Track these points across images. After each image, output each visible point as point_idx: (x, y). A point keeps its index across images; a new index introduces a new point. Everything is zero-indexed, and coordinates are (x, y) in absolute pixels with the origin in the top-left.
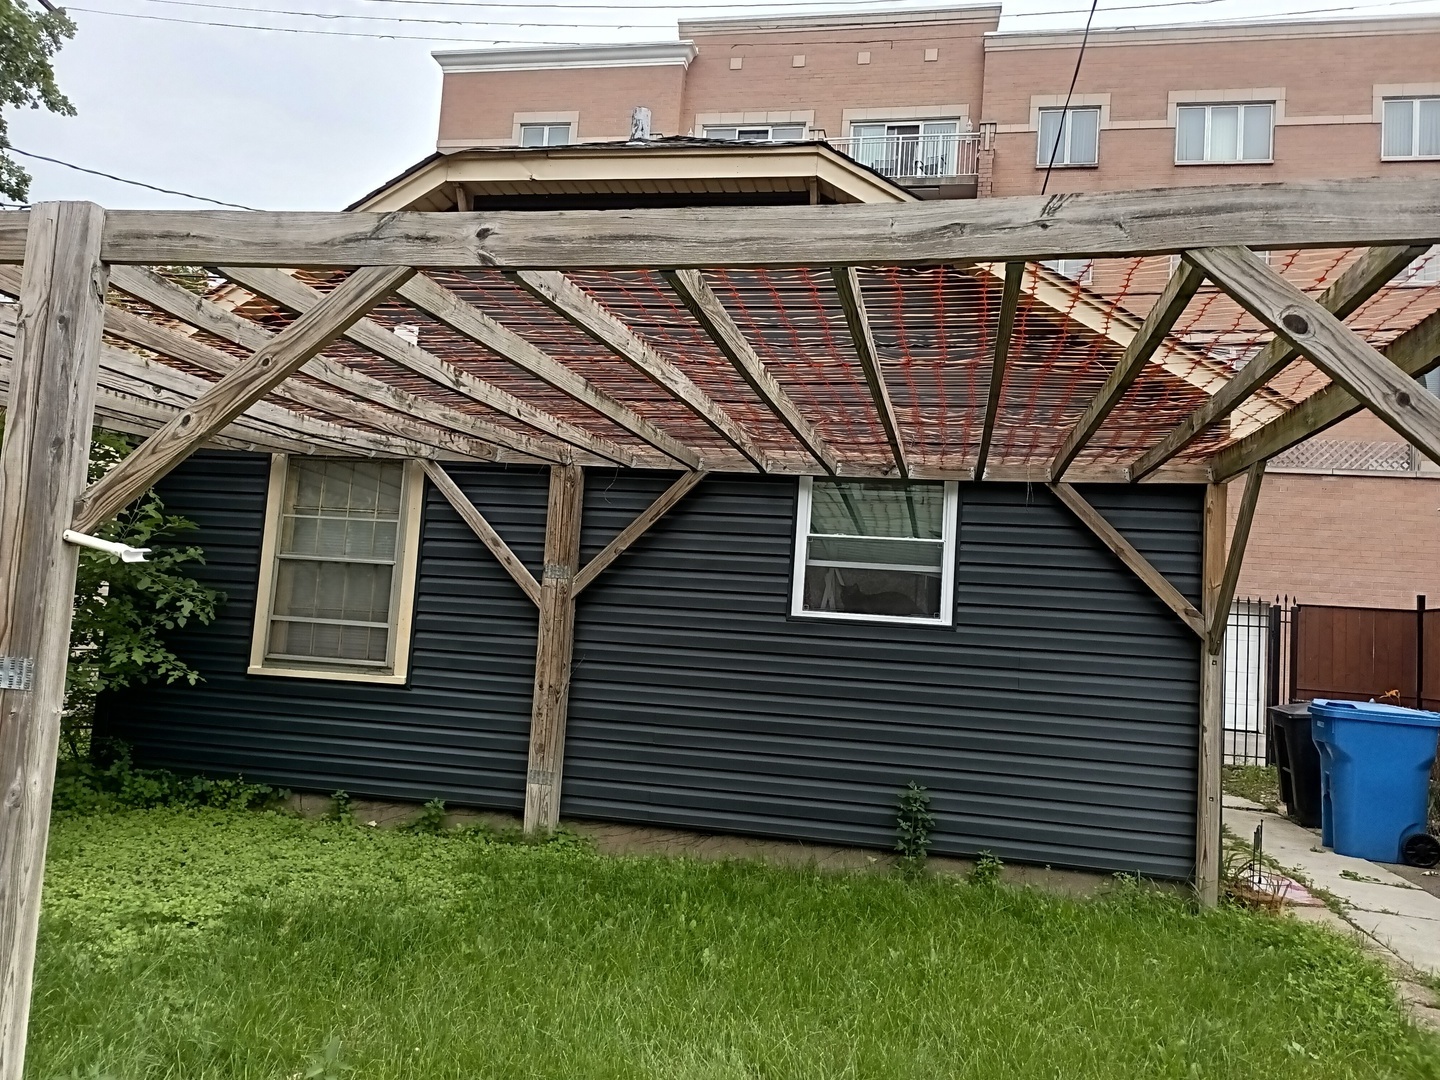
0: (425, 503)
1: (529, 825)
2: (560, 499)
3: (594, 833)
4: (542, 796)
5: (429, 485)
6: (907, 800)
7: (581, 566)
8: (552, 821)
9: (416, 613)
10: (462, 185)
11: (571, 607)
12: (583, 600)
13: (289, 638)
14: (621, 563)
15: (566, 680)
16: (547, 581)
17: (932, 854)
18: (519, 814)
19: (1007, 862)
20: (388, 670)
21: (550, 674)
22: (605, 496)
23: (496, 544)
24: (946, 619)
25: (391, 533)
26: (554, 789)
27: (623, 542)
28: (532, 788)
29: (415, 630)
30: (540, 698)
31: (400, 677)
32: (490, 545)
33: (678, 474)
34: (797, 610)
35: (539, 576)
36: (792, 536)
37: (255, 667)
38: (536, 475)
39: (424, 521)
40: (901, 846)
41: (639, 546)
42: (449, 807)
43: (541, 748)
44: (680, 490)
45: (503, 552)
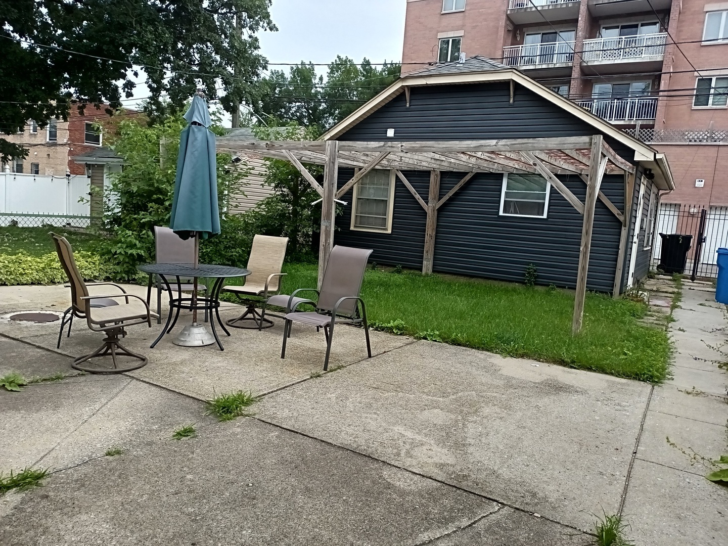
0: (396, 182)
1: (424, 273)
2: (434, 181)
3: (440, 275)
4: (427, 265)
5: (397, 177)
6: (529, 269)
7: (439, 200)
8: (430, 272)
9: (394, 214)
10: (406, 86)
11: (436, 213)
12: (440, 210)
13: (361, 220)
14: (450, 199)
15: (434, 233)
16: (429, 205)
17: (536, 284)
18: (421, 270)
19: (557, 287)
20: (386, 229)
21: (430, 231)
22: (446, 179)
23: (415, 194)
24: (545, 216)
25: (387, 191)
26: (431, 263)
27: (451, 193)
28: (425, 263)
29: (393, 219)
30: (427, 238)
31: (389, 232)
32: (413, 194)
33: (467, 173)
34: (501, 213)
35: (427, 203)
36: (500, 191)
37: (352, 228)
38: (426, 174)
39: (396, 187)
40: (526, 281)
41: (456, 194)
42: (403, 267)
43: (427, 252)
44: (467, 178)
45: (417, 196)
